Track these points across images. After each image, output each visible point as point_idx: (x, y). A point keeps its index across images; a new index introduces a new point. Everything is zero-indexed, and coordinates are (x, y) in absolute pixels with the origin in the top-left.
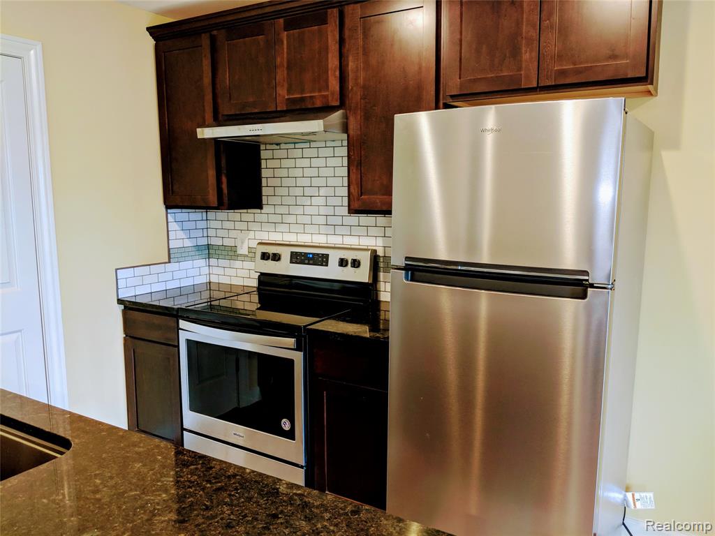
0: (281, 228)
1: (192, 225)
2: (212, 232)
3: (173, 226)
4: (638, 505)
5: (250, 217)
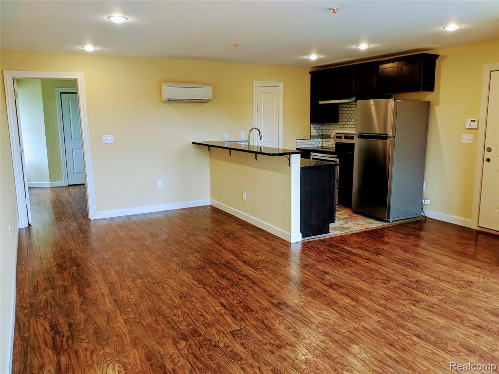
0: (344, 129)
1: (318, 128)
2: (324, 131)
3: (312, 128)
4: (425, 203)
5: (335, 126)
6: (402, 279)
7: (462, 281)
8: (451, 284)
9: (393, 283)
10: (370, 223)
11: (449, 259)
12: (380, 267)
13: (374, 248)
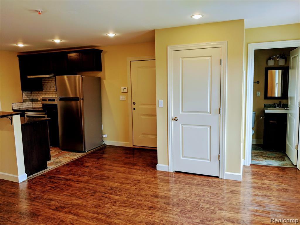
1: (28, 95)
2: (33, 96)
3: (24, 95)
4: (104, 137)
5: (40, 93)
6: (102, 189)
7: (135, 181)
8: (130, 185)
9: (98, 194)
10: (73, 155)
11: (125, 169)
12: (87, 184)
13: (80, 172)
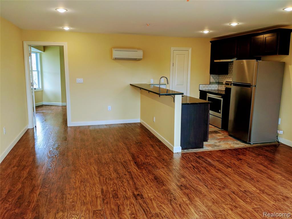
0: (231, 78)
2: (219, 79)
3: (211, 78)
4: (280, 133)
6: (234, 188)
7: (281, 195)
8: (270, 197)
9: (227, 191)
10: (236, 144)
11: (280, 177)
12: (224, 177)
13: (228, 162)
